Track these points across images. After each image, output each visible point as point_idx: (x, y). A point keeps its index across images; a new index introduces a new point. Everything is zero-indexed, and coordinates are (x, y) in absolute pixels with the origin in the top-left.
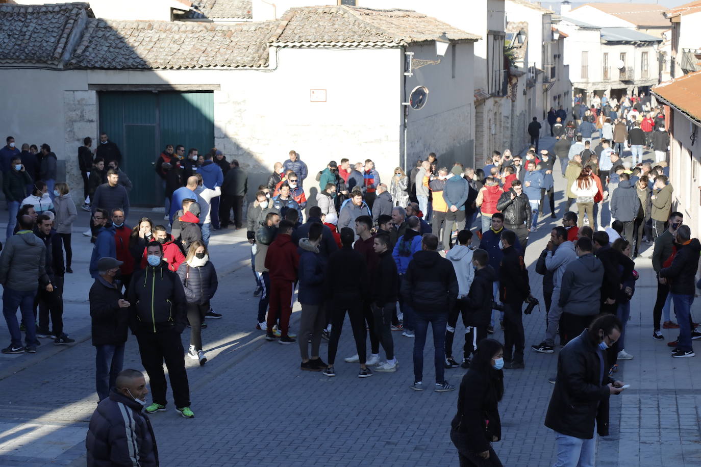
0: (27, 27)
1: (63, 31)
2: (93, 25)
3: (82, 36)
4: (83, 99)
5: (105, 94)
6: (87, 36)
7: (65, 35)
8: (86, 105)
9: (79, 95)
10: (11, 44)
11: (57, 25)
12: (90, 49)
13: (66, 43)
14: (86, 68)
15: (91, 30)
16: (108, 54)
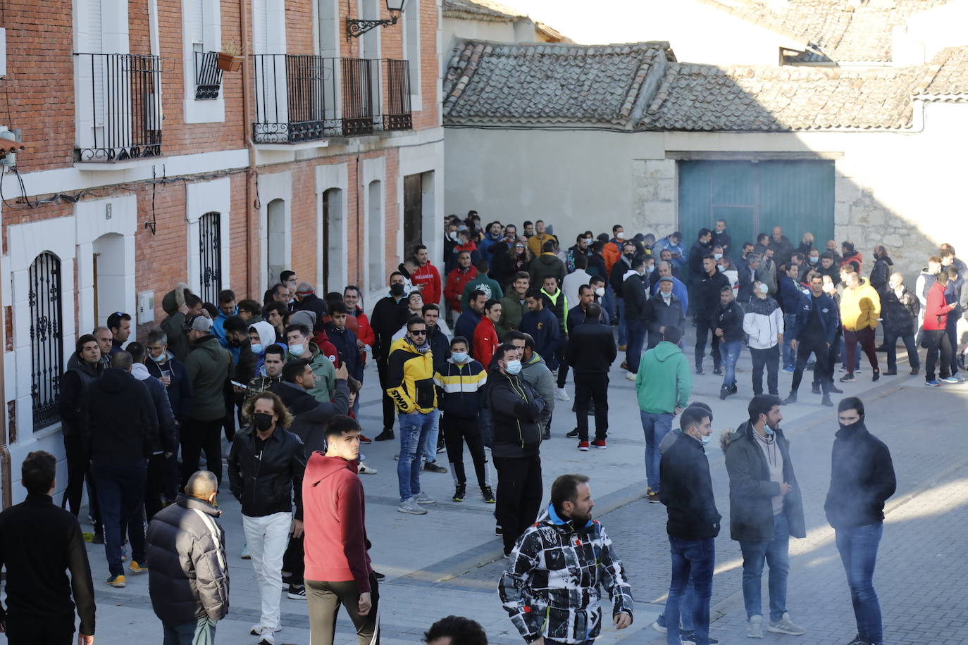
0: (586, 74)
1: (634, 79)
2: (673, 71)
3: (658, 87)
4: (657, 171)
5: (687, 164)
6: (665, 87)
7: (636, 86)
8: (661, 179)
9: (652, 166)
10: (565, 98)
11: (626, 72)
12: (669, 104)
13: (637, 96)
14: (663, 129)
15: (671, 78)
16: (693, 111)
